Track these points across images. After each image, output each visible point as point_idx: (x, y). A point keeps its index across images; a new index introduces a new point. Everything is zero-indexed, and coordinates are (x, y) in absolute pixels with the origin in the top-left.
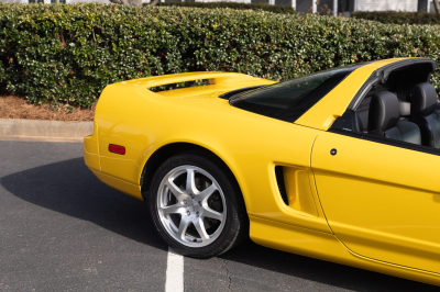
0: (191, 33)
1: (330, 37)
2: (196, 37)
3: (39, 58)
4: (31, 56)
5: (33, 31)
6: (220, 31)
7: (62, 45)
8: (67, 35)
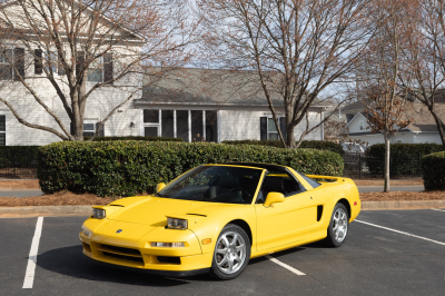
0: (188, 156)
1: (258, 156)
2: (191, 158)
3: (106, 171)
4: (101, 170)
5: (102, 156)
6: (204, 154)
7: (119, 164)
8: (122, 158)
